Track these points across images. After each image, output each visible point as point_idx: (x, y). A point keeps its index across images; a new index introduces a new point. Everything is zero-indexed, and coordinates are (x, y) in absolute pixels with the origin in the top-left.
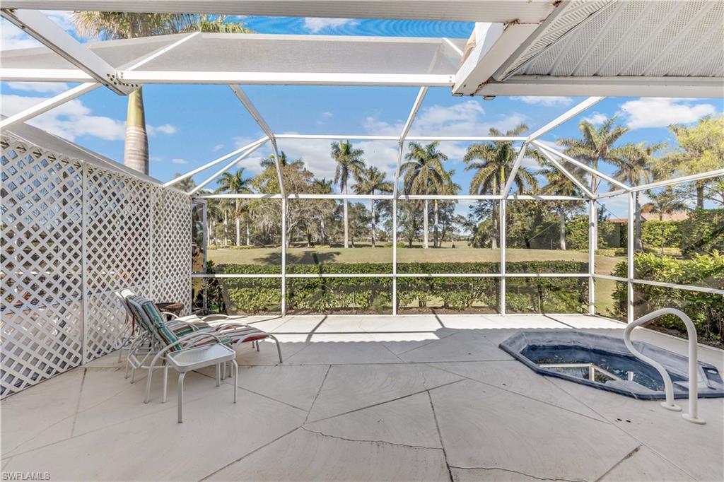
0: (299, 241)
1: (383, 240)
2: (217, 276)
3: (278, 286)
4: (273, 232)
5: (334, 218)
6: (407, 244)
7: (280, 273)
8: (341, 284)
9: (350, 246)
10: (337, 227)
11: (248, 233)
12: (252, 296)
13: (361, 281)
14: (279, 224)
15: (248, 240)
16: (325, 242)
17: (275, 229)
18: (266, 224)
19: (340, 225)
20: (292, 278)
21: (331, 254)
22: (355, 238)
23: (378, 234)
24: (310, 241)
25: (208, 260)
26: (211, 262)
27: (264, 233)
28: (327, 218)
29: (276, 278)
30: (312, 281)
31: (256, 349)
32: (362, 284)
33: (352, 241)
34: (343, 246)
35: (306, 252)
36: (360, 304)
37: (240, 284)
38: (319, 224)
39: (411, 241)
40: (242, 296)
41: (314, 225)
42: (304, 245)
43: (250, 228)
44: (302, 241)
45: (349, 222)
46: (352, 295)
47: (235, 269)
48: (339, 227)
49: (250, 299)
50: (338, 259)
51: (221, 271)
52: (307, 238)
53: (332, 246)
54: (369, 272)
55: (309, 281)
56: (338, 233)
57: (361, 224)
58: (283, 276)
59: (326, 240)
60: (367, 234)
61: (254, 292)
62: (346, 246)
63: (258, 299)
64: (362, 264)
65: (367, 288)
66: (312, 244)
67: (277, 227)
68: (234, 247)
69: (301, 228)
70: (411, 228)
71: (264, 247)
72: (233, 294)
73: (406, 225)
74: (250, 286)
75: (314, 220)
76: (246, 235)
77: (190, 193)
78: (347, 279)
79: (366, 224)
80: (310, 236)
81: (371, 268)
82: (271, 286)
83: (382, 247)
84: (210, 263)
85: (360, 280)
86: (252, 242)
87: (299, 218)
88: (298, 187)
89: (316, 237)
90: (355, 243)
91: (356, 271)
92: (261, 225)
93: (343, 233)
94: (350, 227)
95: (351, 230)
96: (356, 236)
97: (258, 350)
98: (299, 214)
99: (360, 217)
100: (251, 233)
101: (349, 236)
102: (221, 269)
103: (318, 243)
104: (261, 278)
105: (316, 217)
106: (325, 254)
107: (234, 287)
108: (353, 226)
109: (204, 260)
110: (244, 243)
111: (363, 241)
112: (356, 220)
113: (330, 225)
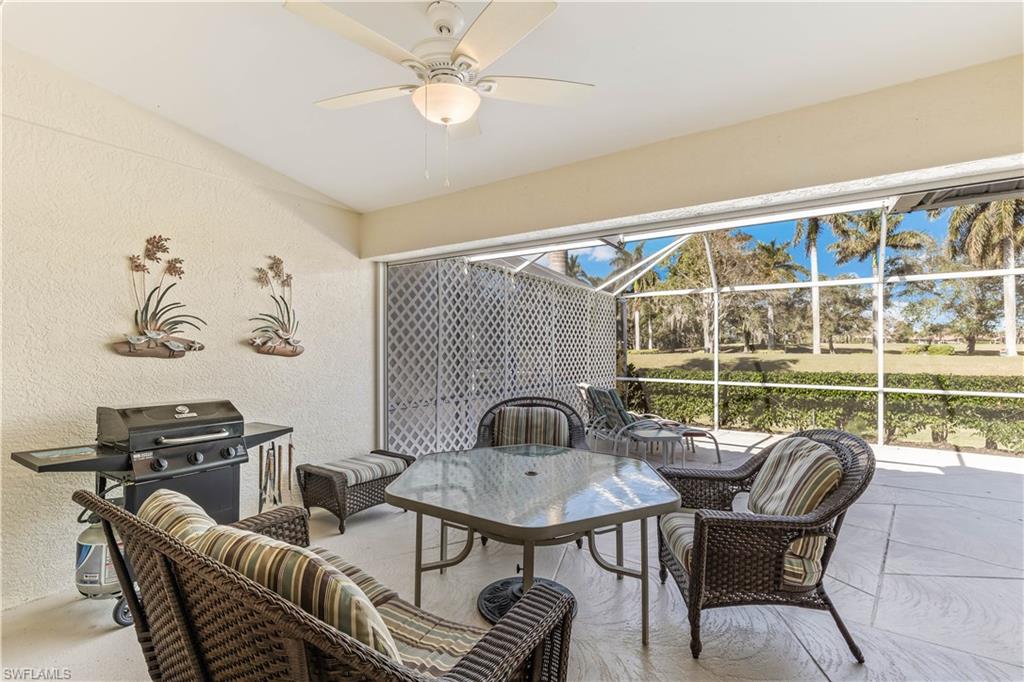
0: (728, 343)
1: (906, 341)
2: (641, 379)
3: (710, 396)
4: (687, 330)
5: (793, 304)
6: (963, 346)
7: (711, 378)
8: (795, 397)
9: (824, 351)
10: (798, 319)
11: (650, 331)
12: (677, 405)
13: (825, 396)
14: (698, 318)
15: (650, 341)
16: (777, 344)
17: (691, 325)
18: (678, 318)
19: (805, 314)
20: (726, 386)
21: (784, 362)
22: (836, 337)
23: (892, 330)
24: (748, 342)
25: (628, 364)
26: (631, 365)
27: (675, 331)
28: (778, 305)
29: (707, 385)
30: (753, 390)
31: (691, 450)
32: (827, 399)
33: (831, 342)
34: (811, 351)
35: (741, 359)
36: (823, 426)
37: (665, 390)
38: (764, 316)
39: (971, 341)
40: (667, 403)
41: (756, 317)
42: (740, 349)
43: (652, 324)
44: (733, 342)
45: (823, 308)
46: (812, 413)
47: (657, 373)
48: (804, 318)
49: (676, 408)
50: (795, 368)
51: (644, 376)
52: (742, 339)
53: (789, 351)
54: (838, 384)
55: (749, 390)
56: (800, 328)
57: (850, 312)
58: (716, 383)
59: (778, 341)
60: (865, 329)
61: (680, 400)
62: (816, 349)
63: (685, 408)
64: (828, 374)
65: (835, 404)
66: (752, 348)
67: (695, 322)
68: (632, 351)
69: (734, 322)
70: (972, 315)
71: (674, 352)
72: (656, 400)
73: (961, 311)
74: (675, 393)
75: (754, 309)
76: (647, 335)
77: (615, 294)
78: (804, 392)
79: (860, 311)
80: (748, 335)
81: (842, 379)
82: (701, 395)
83: (899, 353)
84: (631, 367)
85: (825, 393)
86: (655, 344)
87: (730, 307)
88: (728, 261)
89: (759, 335)
90: (835, 346)
91: (815, 381)
92: (670, 319)
93: (810, 329)
94: (825, 317)
95: (827, 323)
96: (838, 332)
97: (694, 452)
98: (729, 300)
99: (847, 300)
100: (654, 331)
101: (821, 333)
102: (643, 372)
103: (763, 346)
104: (688, 384)
105: (758, 303)
106: (773, 362)
107: (658, 393)
108: (831, 315)
109: (625, 363)
110: (644, 346)
111: (856, 341)
112: (838, 306)
113: (784, 316)
